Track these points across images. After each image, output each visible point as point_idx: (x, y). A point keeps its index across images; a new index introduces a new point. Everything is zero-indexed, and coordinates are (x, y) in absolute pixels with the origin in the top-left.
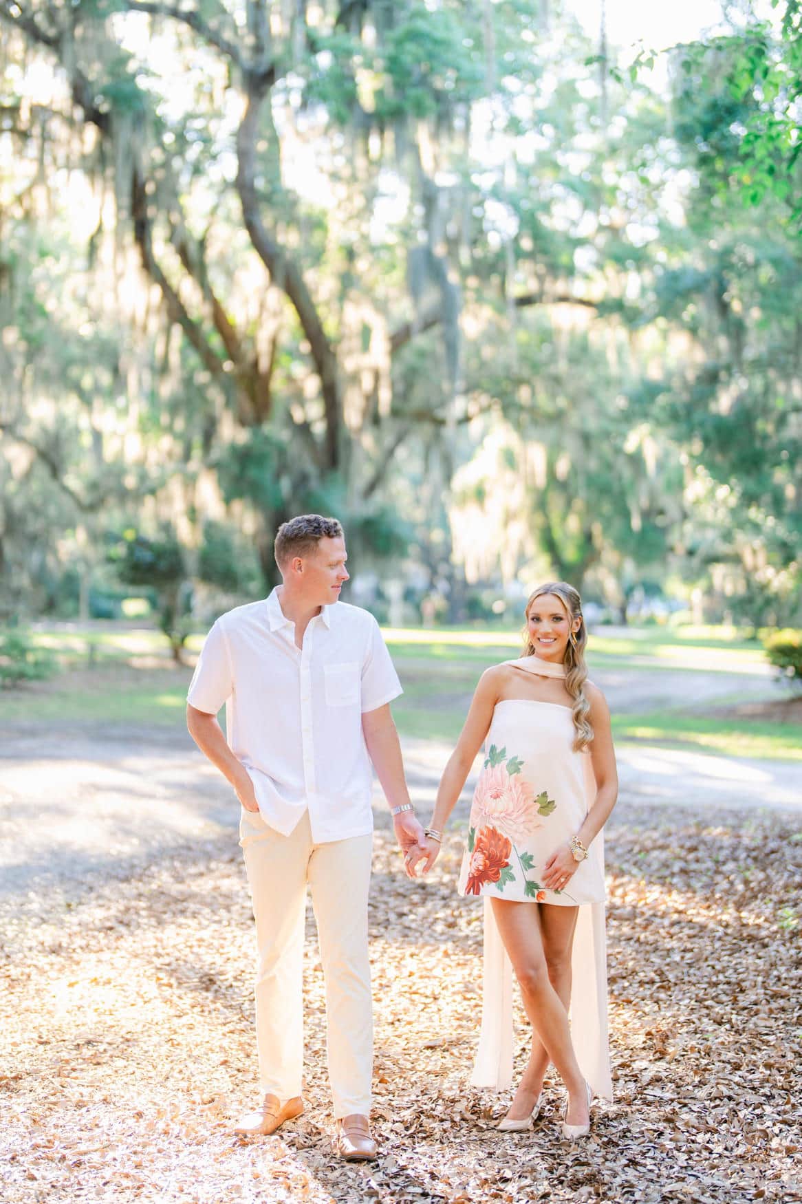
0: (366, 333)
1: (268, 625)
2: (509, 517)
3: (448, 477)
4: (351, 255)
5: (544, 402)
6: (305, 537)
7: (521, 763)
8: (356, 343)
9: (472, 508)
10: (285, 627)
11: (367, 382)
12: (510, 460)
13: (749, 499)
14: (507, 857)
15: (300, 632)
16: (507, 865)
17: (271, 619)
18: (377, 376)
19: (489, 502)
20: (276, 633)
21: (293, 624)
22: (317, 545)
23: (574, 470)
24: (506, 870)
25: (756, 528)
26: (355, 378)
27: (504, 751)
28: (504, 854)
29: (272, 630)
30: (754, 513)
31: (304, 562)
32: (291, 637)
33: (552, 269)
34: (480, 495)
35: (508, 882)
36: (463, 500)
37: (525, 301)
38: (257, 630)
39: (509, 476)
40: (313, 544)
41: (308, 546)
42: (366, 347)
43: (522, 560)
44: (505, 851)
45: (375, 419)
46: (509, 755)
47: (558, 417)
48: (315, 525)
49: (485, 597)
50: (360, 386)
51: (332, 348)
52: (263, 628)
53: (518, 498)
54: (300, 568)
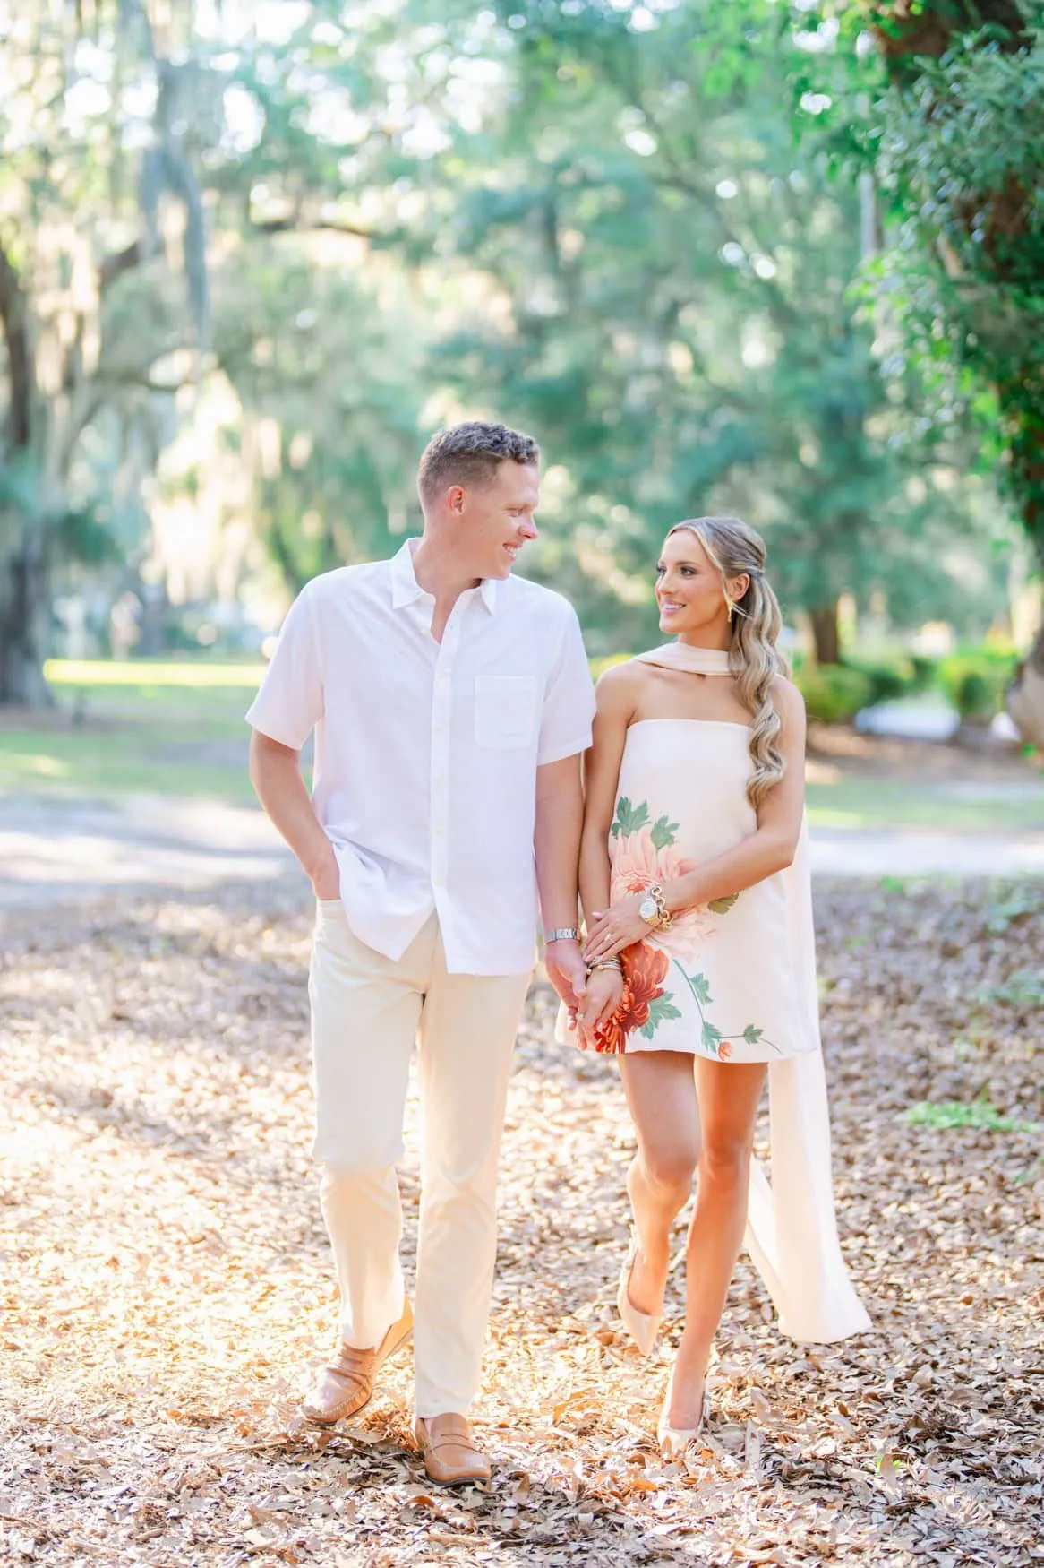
0: (65, 263)
1: (389, 596)
2: (228, 515)
3: (153, 461)
4: (45, 156)
5: (290, 362)
6: (476, 454)
7: (675, 827)
8: (53, 276)
9: (182, 503)
10: (418, 603)
11: (67, 330)
12: (232, 440)
13: (589, 486)
14: (660, 979)
15: (443, 611)
16: (661, 992)
17: (396, 588)
18: (80, 321)
19: (204, 497)
20: (401, 612)
21: (432, 599)
22: (495, 472)
23: (318, 453)
24: (657, 1002)
25: (599, 523)
26: (50, 323)
27: (643, 808)
28: (654, 977)
29: (395, 606)
30: (596, 504)
31: (467, 495)
32: (425, 620)
33: (313, 182)
34: (192, 485)
35: (661, 1022)
36: (169, 492)
37: (276, 227)
38: (370, 604)
39: (230, 461)
40: (487, 467)
41: (476, 470)
42: (65, 283)
43: (245, 573)
44: (656, 971)
45: (69, 382)
46: (654, 816)
47: (307, 384)
48: (497, 437)
49: (189, 623)
50: (57, 335)
51: (21, 285)
52: (380, 601)
53: (241, 491)
54: (460, 506)
